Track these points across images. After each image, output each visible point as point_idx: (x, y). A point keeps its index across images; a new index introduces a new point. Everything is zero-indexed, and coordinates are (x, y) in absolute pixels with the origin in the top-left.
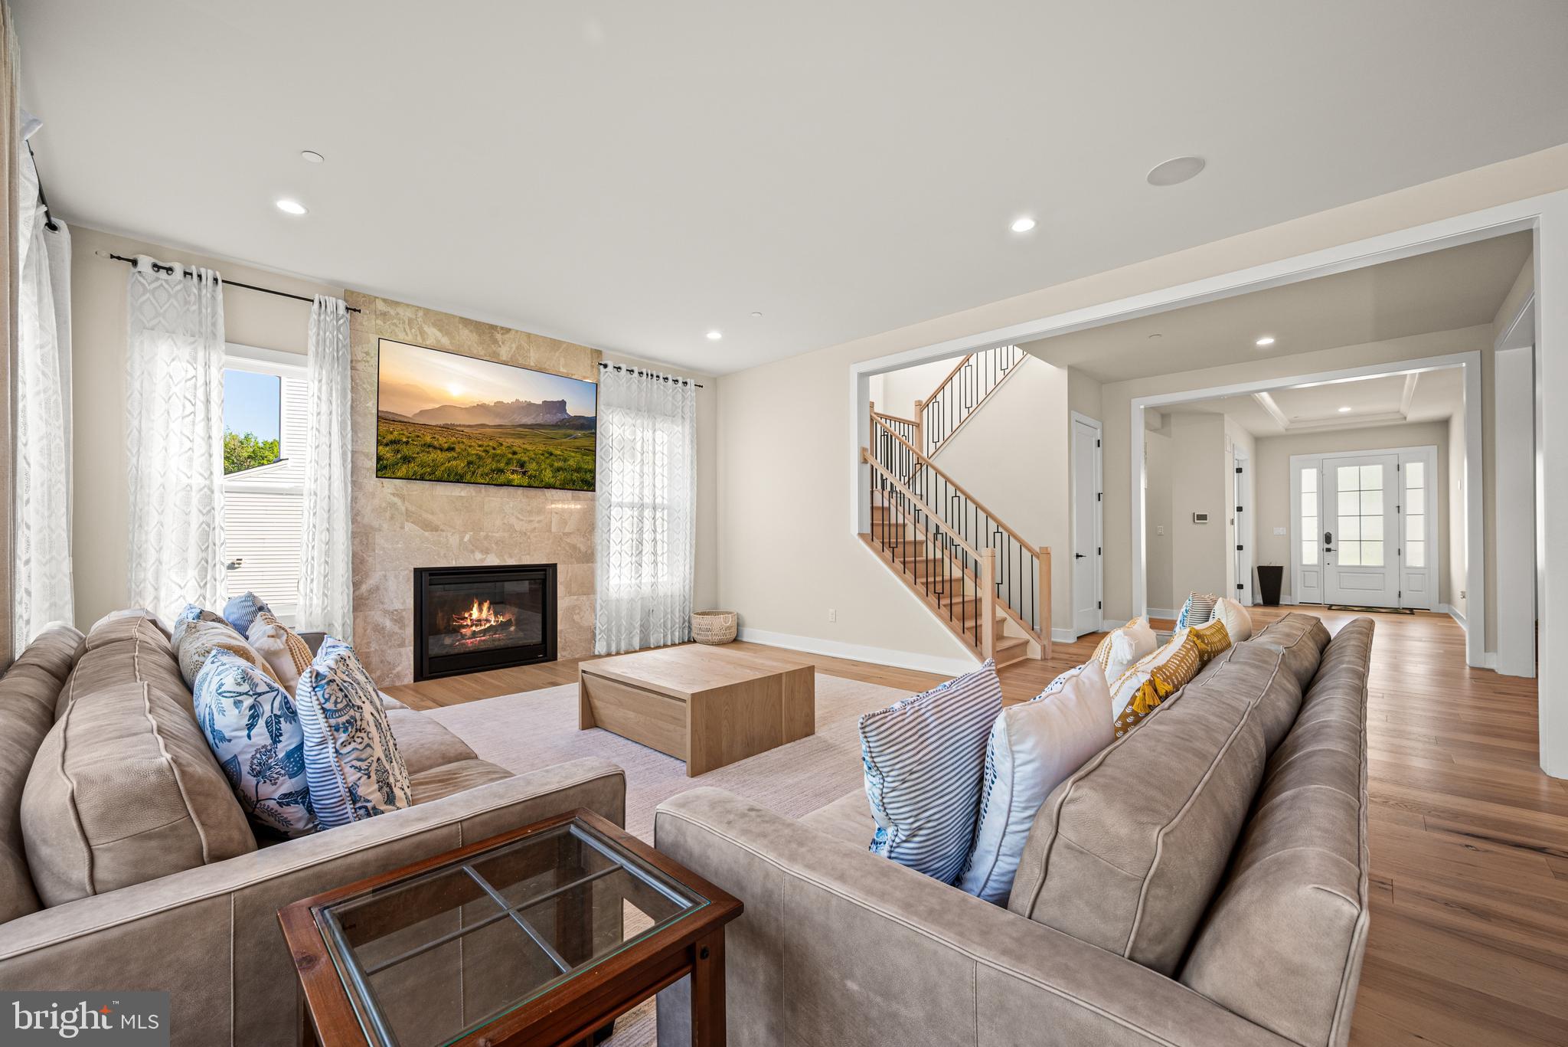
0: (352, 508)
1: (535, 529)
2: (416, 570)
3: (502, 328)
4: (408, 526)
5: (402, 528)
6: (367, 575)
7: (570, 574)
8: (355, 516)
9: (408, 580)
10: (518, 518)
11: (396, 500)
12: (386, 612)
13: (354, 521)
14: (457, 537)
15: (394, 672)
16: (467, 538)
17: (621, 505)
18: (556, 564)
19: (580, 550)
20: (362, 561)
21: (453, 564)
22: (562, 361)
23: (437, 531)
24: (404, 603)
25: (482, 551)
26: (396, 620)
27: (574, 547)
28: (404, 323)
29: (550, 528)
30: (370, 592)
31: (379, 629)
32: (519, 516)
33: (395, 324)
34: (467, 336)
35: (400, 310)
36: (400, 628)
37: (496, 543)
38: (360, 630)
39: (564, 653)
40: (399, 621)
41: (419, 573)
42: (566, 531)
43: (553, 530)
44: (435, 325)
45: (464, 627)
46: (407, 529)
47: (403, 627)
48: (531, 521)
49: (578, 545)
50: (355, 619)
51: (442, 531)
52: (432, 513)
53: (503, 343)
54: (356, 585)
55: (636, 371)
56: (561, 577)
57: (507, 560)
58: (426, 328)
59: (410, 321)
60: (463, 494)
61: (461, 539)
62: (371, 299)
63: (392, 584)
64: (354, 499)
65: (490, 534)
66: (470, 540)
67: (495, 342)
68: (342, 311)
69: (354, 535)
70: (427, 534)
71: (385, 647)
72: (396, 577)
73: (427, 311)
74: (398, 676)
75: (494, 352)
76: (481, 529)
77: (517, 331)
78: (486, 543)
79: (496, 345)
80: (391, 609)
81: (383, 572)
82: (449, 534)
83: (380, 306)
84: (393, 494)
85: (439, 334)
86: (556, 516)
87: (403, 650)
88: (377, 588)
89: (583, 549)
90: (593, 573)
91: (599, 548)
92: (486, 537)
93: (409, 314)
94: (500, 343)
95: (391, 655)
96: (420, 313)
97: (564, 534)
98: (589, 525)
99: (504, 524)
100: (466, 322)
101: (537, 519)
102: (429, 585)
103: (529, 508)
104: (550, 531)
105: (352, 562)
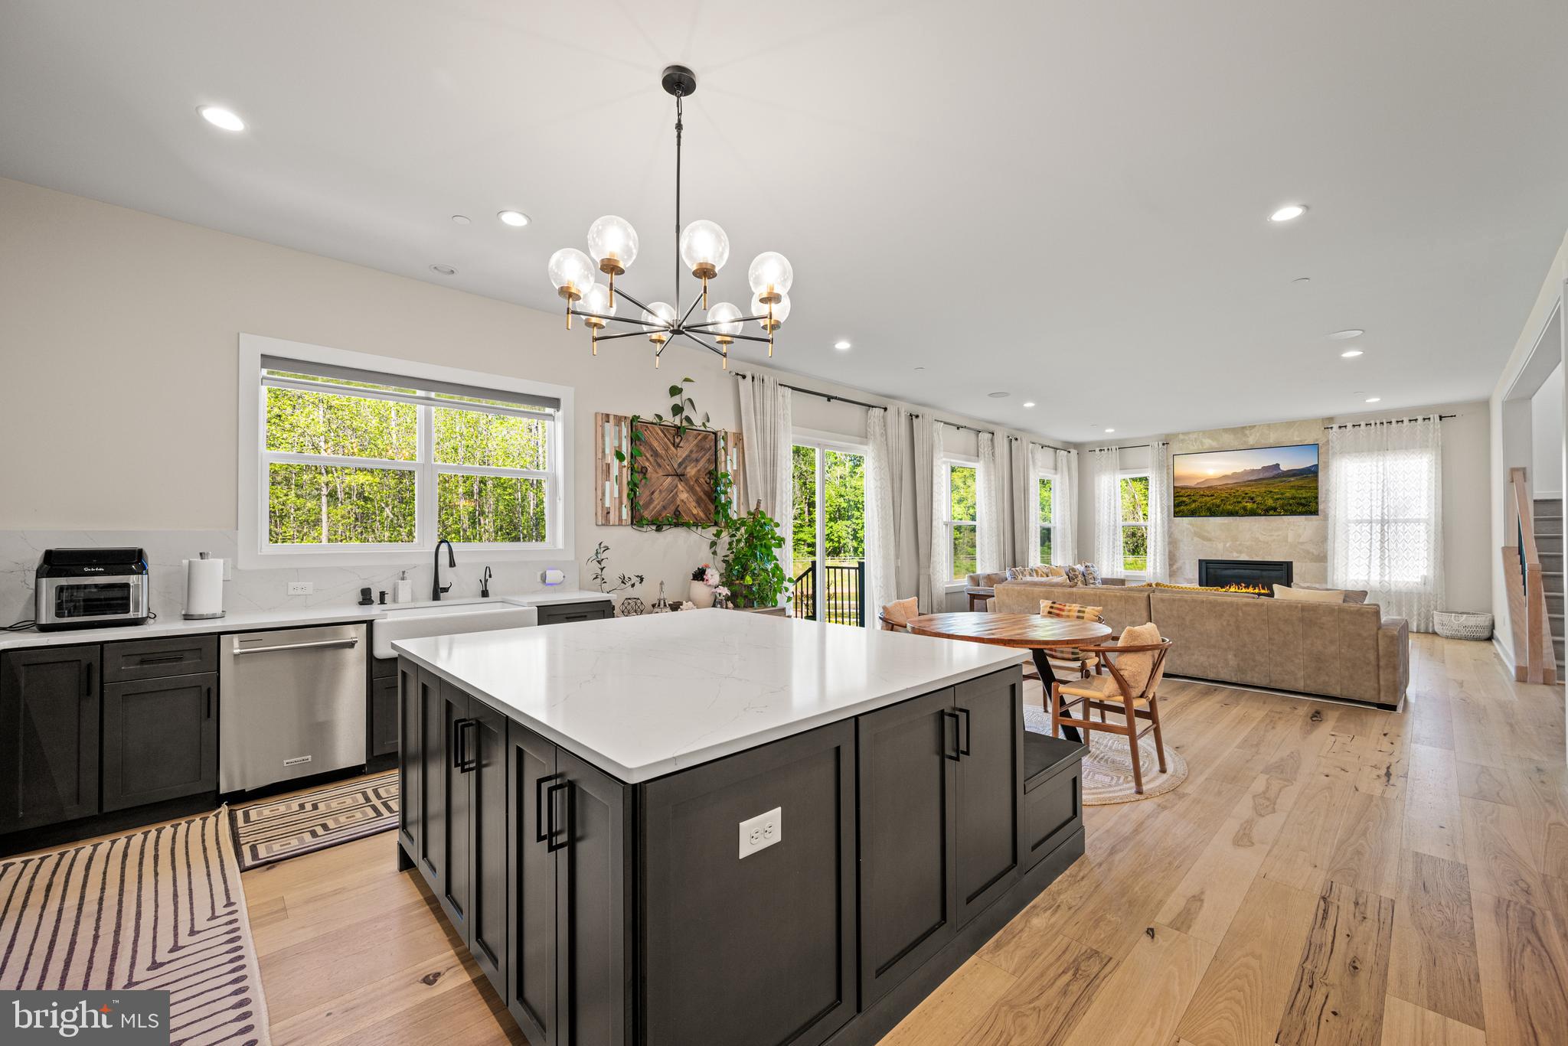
0: (1169, 531)
1: (1274, 540)
2: (1199, 560)
3: (1250, 427)
4: (1196, 539)
5: (1192, 539)
6: (1176, 561)
7: (1304, 569)
8: (1170, 534)
9: (1196, 566)
10: (1262, 534)
12: (1185, 579)
13: (1170, 537)
14: (1222, 544)
16: (1228, 545)
18: (1292, 562)
19: (1313, 554)
20: (1174, 555)
21: (1220, 559)
22: (1296, 433)
23: (1211, 541)
24: (1194, 575)
25: (1237, 553)
27: (1308, 552)
28: (1192, 441)
29: (1287, 539)
30: (1177, 568)
32: (1263, 532)
33: (1187, 443)
34: (1228, 439)
35: (1191, 436)
37: (1247, 548)
41: (1201, 562)
42: (1301, 540)
43: (1290, 540)
44: (1209, 438)
48: (1271, 535)
49: (1311, 550)
51: (1214, 541)
53: (1249, 438)
54: (1171, 565)
55: (1373, 423)
56: (1295, 570)
58: (1204, 440)
59: (1195, 439)
60: (1226, 522)
61: (1225, 545)
62: (1176, 435)
63: (1187, 567)
64: (1170, 527)
65: (1243, 542)
66: (1230, 547)
67: (1246, 435)
68: (1161, 445)
69: (1170, 543)
70: (1205, 543)
72: (1190, 563)
73: (1204, 432)
75: (1245, 442)
76: (1236, 541)
77: (1260, 426)
78: (1240, 548)
79: (1246, 437)
81: (1184, 561)
82: (1218, 544)
83: (1181, 437)
85: (1210, 441)
86: (1291, 532)
88: (1181, 568)
89: (1317, 553)
90: (1325, 570)
92: (1240, 545)
93: (1195, 436)
94: (1248, 435)
96: (1201, 434)
97: (1299, 543)
98: (1323, 538)
99: (1253, 537)
100: (1226, 430)
101: (1276, 534)
102: (1207, 568)
103: (1270, 528)
104: (1287, 541)
105: (1169, 555)
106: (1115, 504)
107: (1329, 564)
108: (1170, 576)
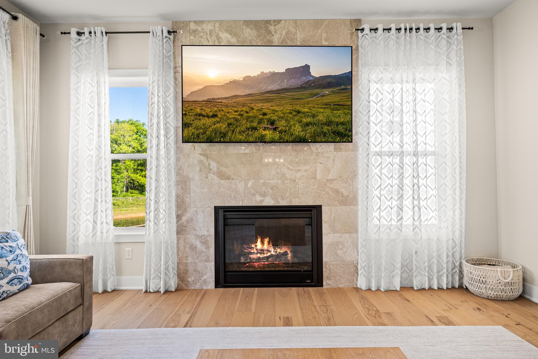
0: (177, 165)
1: (302, 176)
2: (215, 207)
4: (211, 176)
5: (207, 177)
6: (185, 210)
7: (333, 215)
8: (178, 170)
9: (211, 215)
10: (288, 168)
11: (202, 158)
12: (197, 236)
13: (178, 173)
14: (243, 184)
15: (203, 279)
16: (250, 185)
17: (379, 154)
18: (321, 206)
19: (342, 194)
20: (183, 202)
21: (240, 204)
23: (229, 179)
24: (208, 231)
25: (261, 195)
26: (203, 243)
27: (337, 192)
28: (207, 34)
29: (316, 175)
30: (187, 221)
31: (193, 248)
32: (289, 166)
33: (201, 37)
34: (249, 33)
35: (205, 26)
36: (206, 248)
37: (272, 188)
38: (181, 247)
39: (329, 282)
40: (205, 243)
41: (217, 209)
42: (330, 177)
43: (318, 177)
45: (252, 253)
46: (209, 178)
47: (208, 248)
48: (299, 170)
49: (341, 190)
50: (178, 240)
51: (233, 179)
52: (226, 167)
53: (275, 32)
54: (179, 217)
56: (325, 217)
57: (280, 201)
59: (210, 30)
61: (246, 185)
62: (186, 23)
63: (200, 217)
64: (177, 159)
65: (267, 181)
66: (252, 186)
67: (269, 32)
68: (165, 34)
69: (178, 183)
70: (222, 181)
71: (197, 261)
72: (203, 212)
73: (222, 22)
74: (205, 282)
76: (260, 178)
78: (264, 189)
79: (270, 35)
80: (200, 234)
81: (195, 209)
82: (237, 182)
83: (193, 27)
84: (201, 154)
85: (229, 36)
86: (320, 165)
87: (207, 264)
88: (192, 219)
89: (346, 193)
90: (354, 214)
91: (360, 192)
92: (264, 184)
93: (211, 27)
94: (273, 33)
95: (200, 266)
96: (218, 25)
97: (327, 180)
98: (350, 172)
99: (278, 173)
101: (304, 168)
102: (225, 219)
103: (297, 160)
104: (315, 178)
105: (177, 201)
106: (99, 120)
107: (360, 207)
108: (178, 233)
